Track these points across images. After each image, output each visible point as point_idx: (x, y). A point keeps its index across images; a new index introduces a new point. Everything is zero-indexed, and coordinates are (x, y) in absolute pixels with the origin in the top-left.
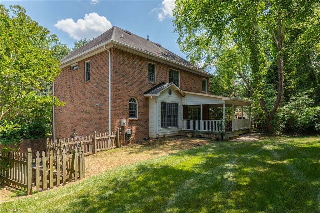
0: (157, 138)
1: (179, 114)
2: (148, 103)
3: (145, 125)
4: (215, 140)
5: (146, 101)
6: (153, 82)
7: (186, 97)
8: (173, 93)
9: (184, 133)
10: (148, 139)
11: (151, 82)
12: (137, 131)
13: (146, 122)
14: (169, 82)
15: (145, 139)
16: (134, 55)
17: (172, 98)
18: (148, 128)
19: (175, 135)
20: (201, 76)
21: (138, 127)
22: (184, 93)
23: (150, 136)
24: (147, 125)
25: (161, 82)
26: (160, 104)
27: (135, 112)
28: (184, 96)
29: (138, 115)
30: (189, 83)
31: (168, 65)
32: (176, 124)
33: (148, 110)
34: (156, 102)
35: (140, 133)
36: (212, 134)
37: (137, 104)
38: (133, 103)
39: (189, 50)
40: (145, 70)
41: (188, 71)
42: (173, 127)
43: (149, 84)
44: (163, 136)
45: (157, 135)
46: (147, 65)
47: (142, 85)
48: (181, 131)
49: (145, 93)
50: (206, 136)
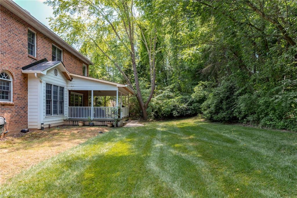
0: (42, 129)
1: (65, 100)
2: (27, 83)
3: (22, 112)
4: (111, 127)
5: (24, 79)
6: (32, 56)
7: (73, 80)
8: (59, 74)
9: (72, 122)
10: (28, 131)
11: (30, 55)
12: (12, 119)
13: (25, 107)
14: (51, 60)
15: (23, 131)
16: (8, 11)
17: (58, 80)
18: (27, 117)
19: (61, 124)
20: (82, 61)
21: (13, 114)
22: (71, 76)
23: (29, 127)
24: (26, 112)
25: (43, 58)
26: (45, 85)
27: (7, 93)
28: (71, 79)
29: (13, 97)
30: (71, 66)
31: (51, 39)
32: (62, 112)
33: (27, 92)
34: (41, 82)
35: (16, 123)
36: (106, 121)
37: (12, 82)
38: (6, 79)
39: (61, 31)
40: (23, 37)
41: (71, 53)
42: (59, 115)
43: (29, 57)
44: (48, 126)
45: (42, 125)
46: (26, 31)
47: (19, 56)
48: (67, 119)
49: (24, 68)
50: (99, 123)
